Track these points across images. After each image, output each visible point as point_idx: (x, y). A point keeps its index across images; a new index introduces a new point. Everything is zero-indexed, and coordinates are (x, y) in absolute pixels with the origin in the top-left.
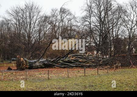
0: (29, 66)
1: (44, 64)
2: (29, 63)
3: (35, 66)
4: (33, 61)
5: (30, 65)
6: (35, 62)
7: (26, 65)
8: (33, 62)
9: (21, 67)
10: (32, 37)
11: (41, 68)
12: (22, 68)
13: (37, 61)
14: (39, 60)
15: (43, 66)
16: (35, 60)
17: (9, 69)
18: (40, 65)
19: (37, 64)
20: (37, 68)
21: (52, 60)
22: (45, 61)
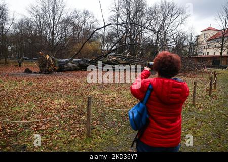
0: (58, 68)
1: (79, 64)
2: (59, 63)
3: (66, 68)
4: (65, 60)
5: (60, 66)
6: (67, 62)
7: (54, 66)
8: (63, 62)
9: (47, 68)
10: (56, 34)
11: (76, 70)
12: (48, 70)
13: (70, 61)
14: (72, 59)
15: (78, 68)
16: (67, 59)
17: (28, 71)
18: (74, 67)
19: (70, 65)
20: (70, 70)
21: (89, 60)
22: (80, 61)
